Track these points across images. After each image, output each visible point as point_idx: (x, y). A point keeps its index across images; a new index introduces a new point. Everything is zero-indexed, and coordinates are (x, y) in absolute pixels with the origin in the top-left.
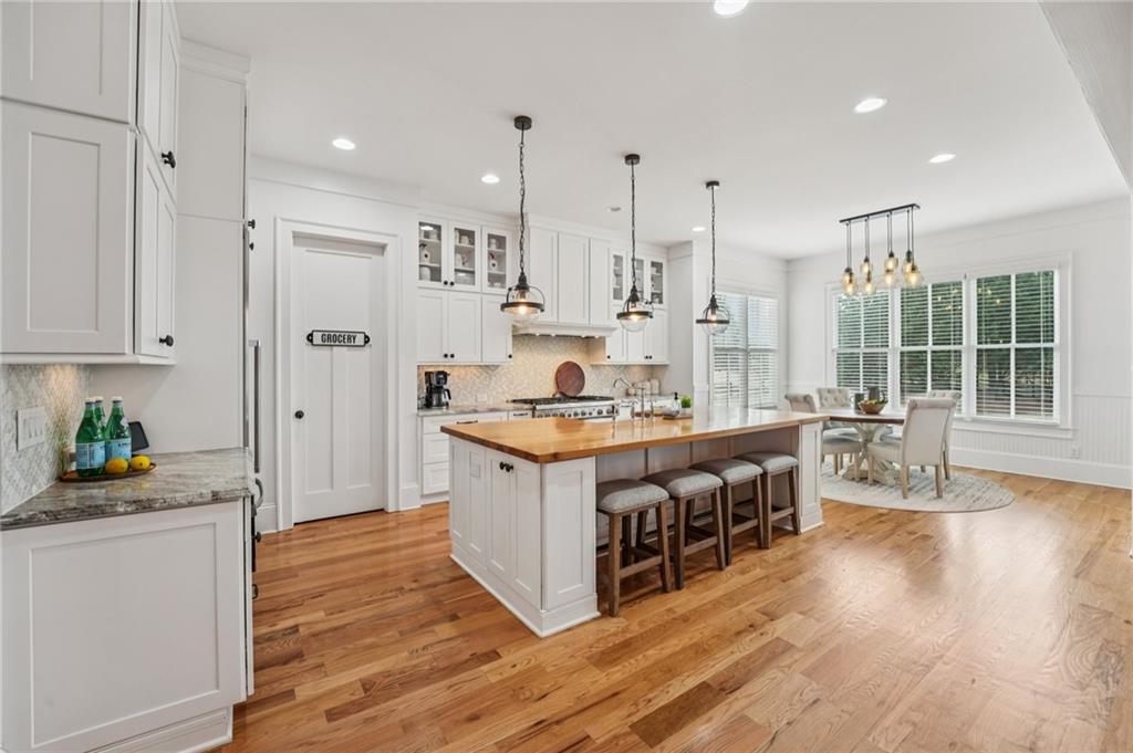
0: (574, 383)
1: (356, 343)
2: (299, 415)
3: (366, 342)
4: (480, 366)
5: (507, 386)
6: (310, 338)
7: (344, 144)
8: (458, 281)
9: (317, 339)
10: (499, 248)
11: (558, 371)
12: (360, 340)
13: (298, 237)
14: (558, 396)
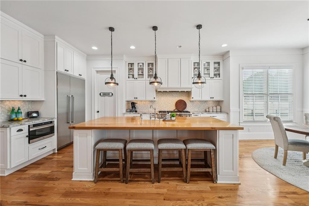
0: (182, 106)
1: (110, 95)
2: (98, 112)
3: (112, 95)
4: (149, 101)
5: (158, 107)
6: (100, 94)
7: (95, 48)
8: (139, 78)
9: (102, 94)
10: (152, 66)
11: (176, 102)
12: (111, 94)
13: (97, 72)
14: (176, 110)
